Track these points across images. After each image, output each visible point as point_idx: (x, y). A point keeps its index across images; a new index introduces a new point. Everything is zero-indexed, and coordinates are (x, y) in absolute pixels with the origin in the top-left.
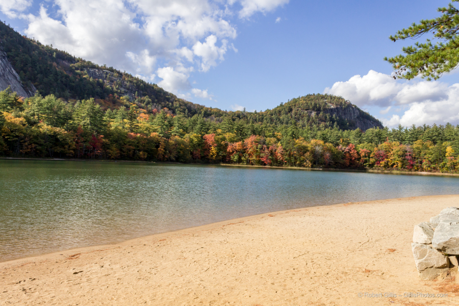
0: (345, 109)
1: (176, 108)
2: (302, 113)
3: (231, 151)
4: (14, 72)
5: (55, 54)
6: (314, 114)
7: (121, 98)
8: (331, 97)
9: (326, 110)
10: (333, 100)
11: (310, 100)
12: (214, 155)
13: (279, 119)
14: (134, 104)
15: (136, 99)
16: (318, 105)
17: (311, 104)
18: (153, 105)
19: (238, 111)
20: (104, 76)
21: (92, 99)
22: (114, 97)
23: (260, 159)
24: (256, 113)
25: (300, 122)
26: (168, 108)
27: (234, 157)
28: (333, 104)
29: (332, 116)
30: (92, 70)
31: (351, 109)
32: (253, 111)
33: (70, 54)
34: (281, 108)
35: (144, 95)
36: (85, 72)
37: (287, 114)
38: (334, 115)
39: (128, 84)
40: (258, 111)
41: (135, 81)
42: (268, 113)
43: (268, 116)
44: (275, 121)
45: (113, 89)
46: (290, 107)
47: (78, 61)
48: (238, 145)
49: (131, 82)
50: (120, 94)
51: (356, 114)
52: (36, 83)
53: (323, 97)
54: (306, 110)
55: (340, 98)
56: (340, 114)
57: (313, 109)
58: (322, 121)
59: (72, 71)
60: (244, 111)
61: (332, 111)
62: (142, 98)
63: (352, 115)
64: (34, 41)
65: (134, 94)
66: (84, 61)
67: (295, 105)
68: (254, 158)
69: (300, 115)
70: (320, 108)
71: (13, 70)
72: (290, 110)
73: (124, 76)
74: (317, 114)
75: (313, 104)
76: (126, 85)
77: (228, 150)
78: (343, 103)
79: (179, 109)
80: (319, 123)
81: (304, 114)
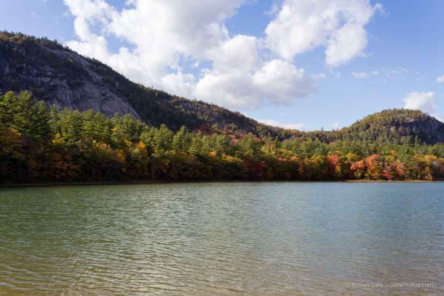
0: (424, 122)
1: (259, 132)
2: (381, 129)
3: (354, 169)
4: (135, 113)
5: (157, 93)
6: (393, 129)
7: (212, 126)
8: (408, 111)
9: (405, 124)
10: (411, 114)
11: (387, 116)
12: (339, 172)
13: (358, 136)
14: (224, 131)
15: (224, 127)
16: (396, 120)
17: (389, 119)
18: (239, 130)
19: (317, 131)
20: (196, 108)
22: (207, 126)
23: (382, 174)
24: (334, 131)
25: (380, 138)
26: (252, 132)
27: (357, 174)
28: (411, 117)
29: (412, 130)
30: (185, 105)
31: (430, 121)
32: (331, 130)
33: (167, 92)
34: (358, 125)
35: (231, 122)
36: (181, 106)
37: (365, 131)
38: (414, 129)
39: (216, 114)
40: (335, 130)
41: (221, 111)
42: (346, 131)
43: (347, 134)
44: (354, 138)
45: (204, 119)
46: (367, 123)
47: (174, 98)
48: (360, 164)
49: (218, 112)
50: (211, 123)
51: (435, 126)
52: (152, 120)
53: (401, 112)
54: (384, 125)
55: (417, 112)
56: (420, 127)
57: (392, 124)
58: (402, 136)
59: (170, 107)
60: (322, 131)
61: (411, 125)
62: (229, 125)
63: (433, 127)
64: (139, 85)
65: (222, 122)
66: (178, 97)
67: (372, 122)
68: (376, 174)
69: (379, 130)
70: (398, 122)
71: (134, 111)
72: (368, 126)
73: (212, 107)
74: (397, 129)
75: (391, 119)
76: (214, 115)
77: (351, 168)
78: (422, 116)
79: (262, 132)
80: (399, 138)
81: (382, 129)
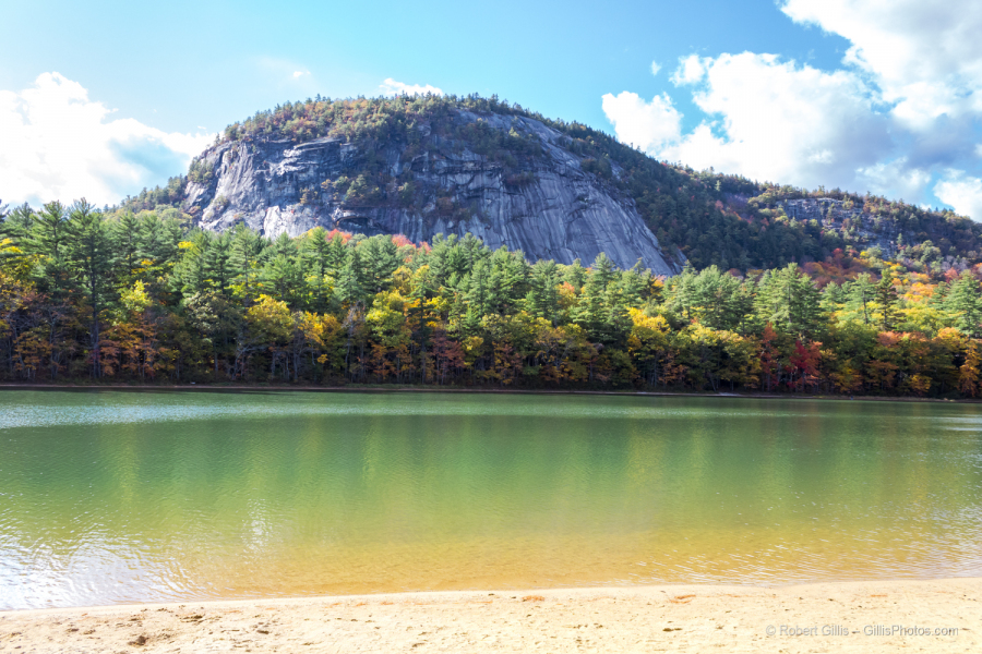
4: (648, 232)
5: (718, 184)
7: (863, 253)
14: (895, 263)
15: (898, 252)
18: (945, 260)
20: (822, 210)
21: (792, 266)
22: (846, 255)
30: (794, 203)
33: (747, 178)
35: (921, 240)
36: (780, 209)
39: (878, 220)
45: (841, 236)
47: (764, 190)
49: (885, 214)
50: (860, 246)
52: (686, 246)
59: (752, 211)
62: (915, 248)
65: (895, 239)
66: (777, 187)
71: (646, 228)
73: (866, 205)
76: (873, 223)
